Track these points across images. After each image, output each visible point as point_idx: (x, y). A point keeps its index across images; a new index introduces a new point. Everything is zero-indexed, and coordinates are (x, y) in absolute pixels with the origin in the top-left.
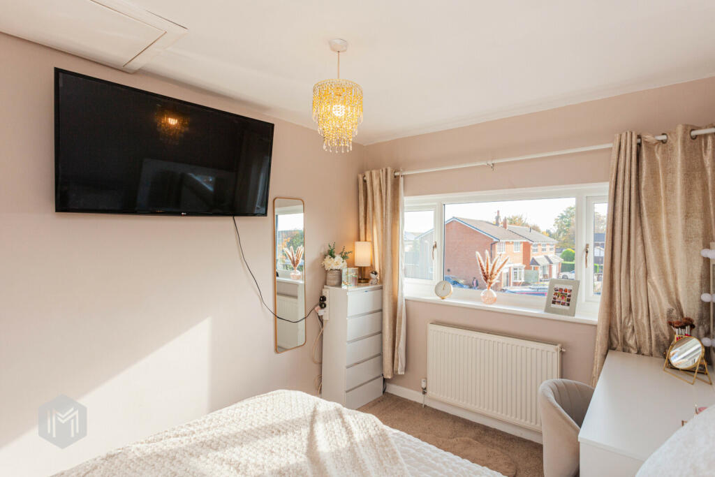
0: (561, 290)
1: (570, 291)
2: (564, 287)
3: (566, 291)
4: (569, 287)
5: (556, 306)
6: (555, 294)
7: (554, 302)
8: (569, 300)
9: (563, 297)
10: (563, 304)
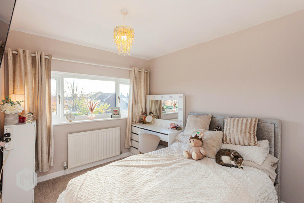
0: (115, 110)
1: (118, 110)
2: (116, 109)
3: (117, 110)
4: (117, 109)
5: (115, 115)
6: (114, 112)
7: (114, 115)
8: (118, 113)
9: (116, 112)
10: (117, 114)
